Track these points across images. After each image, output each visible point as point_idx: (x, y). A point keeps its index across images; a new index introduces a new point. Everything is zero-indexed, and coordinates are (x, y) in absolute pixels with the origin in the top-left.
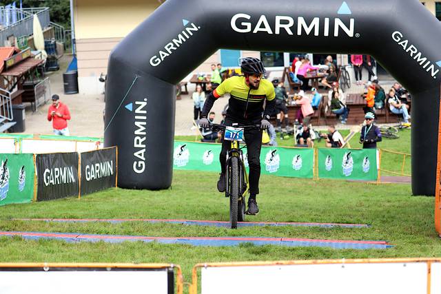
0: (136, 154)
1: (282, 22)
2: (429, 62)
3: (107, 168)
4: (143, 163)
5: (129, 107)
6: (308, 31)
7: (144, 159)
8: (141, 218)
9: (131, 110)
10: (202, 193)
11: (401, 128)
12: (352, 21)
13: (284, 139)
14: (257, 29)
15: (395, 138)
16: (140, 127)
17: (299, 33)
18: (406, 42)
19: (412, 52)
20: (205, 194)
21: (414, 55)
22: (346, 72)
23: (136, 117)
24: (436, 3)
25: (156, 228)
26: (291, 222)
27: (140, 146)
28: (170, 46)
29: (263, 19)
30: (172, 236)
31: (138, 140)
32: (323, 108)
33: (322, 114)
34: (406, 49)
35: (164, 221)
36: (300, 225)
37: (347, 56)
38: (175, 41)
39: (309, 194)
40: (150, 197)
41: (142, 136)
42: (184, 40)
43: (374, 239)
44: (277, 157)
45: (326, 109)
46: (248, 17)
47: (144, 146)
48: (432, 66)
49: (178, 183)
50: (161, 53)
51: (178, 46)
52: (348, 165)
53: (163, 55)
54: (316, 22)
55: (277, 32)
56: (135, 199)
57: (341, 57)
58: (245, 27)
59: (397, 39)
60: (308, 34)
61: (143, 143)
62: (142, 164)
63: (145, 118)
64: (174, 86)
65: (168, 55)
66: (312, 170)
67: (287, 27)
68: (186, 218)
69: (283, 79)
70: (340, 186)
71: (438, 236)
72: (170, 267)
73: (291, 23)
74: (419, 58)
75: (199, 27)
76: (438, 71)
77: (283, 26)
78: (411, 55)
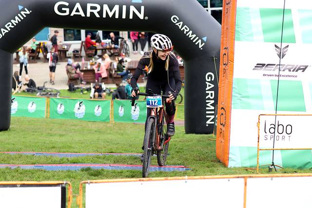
1: (92, 8)
2: (197, 38)
6: (111, 15)
10: (32, 133)
12: (143, 8)
13: (83, 94)
14: (74, 13)
17: (104, 16)
18: (181, 23)
19: (186, 31)
20: (35, 134)
21: (187, 32)
22: (127, 45)
25: (16, 158)
26: (112, 152)
28: (9, 25)
29: (78, 5)
30: (29, 164)
33: (111, 75)
36: (119, 155)
37: (127, 32)
39: (110, 133)
42: (20, 21)
43: (175, 164)
44: (83, 107)
46: (67, 4)
48: (200, 41)
50: (2, 30)
51: (15, 25)
52: (135, 112)
53: (4, 32)
54: (116, 8)
55: (88, 15)
57: (122, 34)
58: (65, 12)
59: (175, 21)
60: (110, 17)
64: (12, 54)
65: (8, 31)
66: (109, 116)
67: (95, 12)
68: (33, 151)
69: (81, 50)
70: (131, 128)
71: (219, 162)
72: (63, 184)
73: (99, 9)
74: (190, 35)
75: (31, 11)
76: (204, 44)
77: (92, 11)
78: (185, 33)
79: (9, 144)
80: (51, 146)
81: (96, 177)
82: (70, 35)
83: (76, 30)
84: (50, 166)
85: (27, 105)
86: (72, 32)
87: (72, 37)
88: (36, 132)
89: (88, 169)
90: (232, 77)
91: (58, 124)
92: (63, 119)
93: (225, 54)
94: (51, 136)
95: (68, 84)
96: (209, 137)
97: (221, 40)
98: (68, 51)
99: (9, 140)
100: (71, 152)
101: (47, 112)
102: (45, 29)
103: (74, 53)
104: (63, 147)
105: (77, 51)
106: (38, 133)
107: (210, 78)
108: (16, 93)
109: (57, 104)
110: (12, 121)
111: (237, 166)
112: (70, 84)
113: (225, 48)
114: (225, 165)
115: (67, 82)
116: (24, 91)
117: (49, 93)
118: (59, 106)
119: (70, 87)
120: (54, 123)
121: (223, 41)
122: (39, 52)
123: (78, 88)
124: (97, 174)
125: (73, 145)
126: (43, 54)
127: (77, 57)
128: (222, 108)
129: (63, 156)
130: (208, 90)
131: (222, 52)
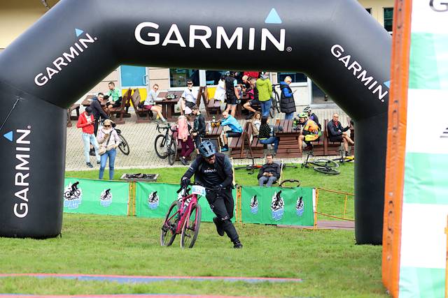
0: (17, 194)
1: (198, 33)
2: (376, 82)
4: (26, 205)
5: (9, 136)
6: (229, 43)
7: (27, 200)
8: (25, 272)
9: (11, 140)
11: (341, 162)
12: (283, 32)
14: (167, 41)
15: (334, 174)
16: (23, 161)
17: (219, 46)
18: (349, 57)
19: (356, 70)
20: (102, 243)
21: (358, 73)
23: (18, 149)
24: (385, 9)
25: (45, 284)
26: (210, 276)
27: (22, 184)
28: (60, 61)
29: (174, 28)
31: (19, 177)
32: (247, 138)
33: (246, 144)
34: (349, 66)
35: (54, 276)
36: (220, 279)
37: (276, 74)
38: (66, 55)
40: (35, 246)
41: (24, 172)
42: (78, 54)
45: (251, 139)
46: (156, 26)
47: (27, 184)
48: (380, 87)
49: (69, 230)
50: (48, 69)
51: (70, 61)
52: (277, 207)
53: (51, 72)
54: (239, 32)
55: (192, 44)
56: (17, 249)
58: (153, 39)
59: (337, 54)
60: (229, 47)
61: (25, 181)
62: (24, 207)
63: (28, 149)
64: (65, 110)
65: (57, 72)
67: (203, 39)
68: (80, 272)
70: (269, 233)
71: (386, 293)
73: (209, 34)
74: (364, 77)
75: (96, 39)
76: (386, 92)
77: (198, 37)
78: (355, 74)
82: (181, 77)
83: (190, 69)
90: (404, 150)
91: (147, 226)
93: (395, 111)
98: (176, 103)
100: (143, 275)
101: (131, 207)
106: (107, 242)
113: (396, 101)
117: (143, 174)
120: (140, 225)
122: (128, 106)
125: (150, 263)
126: (135, 108)
128: (391, 202)
131: (391, 107)
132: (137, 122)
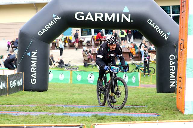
0: (32, 76)
1: (98, 15)
2: (164, 33)
3: (19, 82)
4: (35, 79)
5: (29, 54)
6: (110, 19)
7: (36, 78)
9: (30, 56)
12: (129, 15)
14: (87, 19)
16: (34, 63)
17: (106, 20)
18: (154, 24)
19: (157, 29)
21: (157, 30)
23: (32, 59)
25: (51, 108)
27: (34, 72)
28: (47, 26)
29: (89, 14)
30: (60, 112)
31: (33, 69)
34: (154, 27)
41: (35, 67)
46: (83, 13)
47: (36, 72)
48: (165, 35)
50: (43, 29)
51: (51, 26)
53: (44, 31)
54: (113, 15)
55: (96, 20)
56: (33, 96)
58: (81, 18)
59: (150, 23)
60: (110, 21)
61: (35, 70)
62: (35, 80)
63: (36, 59)
64: (49, 45)
65: (46, 30)
67: (100, 18)
69: (91, 41)
71: (179, 111)
72: (81, 125)
73: (102, 16)
74: (160, 31)
75: (60, 18)
76: (168, 37)
77: (98, 17)
79: (48, 100)
80: (73, 101)
81: (101, 121)
82: (85, 32)
83: (88, 29)
84: (72, 113)
85: (59, 76)
86: (86, 30)
87: (86, 33)
88: (64, 92)
89: (96, 116)
90: (186, 58)
91: (78, 87)
92: (81, 84)
93: (182, 43)
94: (73, 94)
95: (83, 62)
96: (172, 95)
97: (179, 34)
98: (83, 42)
99: (47, 97)
100: (86, 105)
101: (71, 80)
102: (70, 29)
103: (87, 43)
104: (81, 102)
105: (89, 42)
106: (65, 93)
107: (172, 58)
108: (52, 68)
109: (77, 75)
110: (49, 86)
111: (190, 113)
112: (85, 62)
113: (182, 40)
114: (182, 113)
115: (83, 61)
116: (57, 67)
117: (72, 68)
118: (78, 76)
119: (85, 64)
120: (75, 87)
121: (180, 35)
122: (66, 43)
123: (90, 65)
124: (102, 119)
125: (87, 100)
126: (68, 44)
127: (89, 45)
128: (180, 77)
129: (81, 107)
130: (171, 66)
131: (180, 42)
132: (69, 49)
